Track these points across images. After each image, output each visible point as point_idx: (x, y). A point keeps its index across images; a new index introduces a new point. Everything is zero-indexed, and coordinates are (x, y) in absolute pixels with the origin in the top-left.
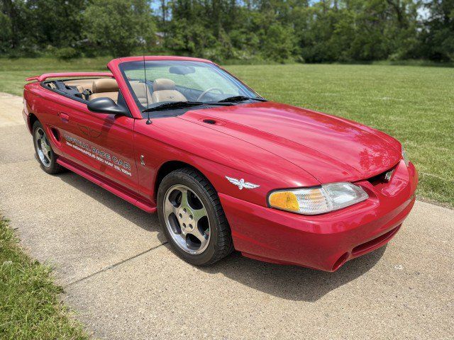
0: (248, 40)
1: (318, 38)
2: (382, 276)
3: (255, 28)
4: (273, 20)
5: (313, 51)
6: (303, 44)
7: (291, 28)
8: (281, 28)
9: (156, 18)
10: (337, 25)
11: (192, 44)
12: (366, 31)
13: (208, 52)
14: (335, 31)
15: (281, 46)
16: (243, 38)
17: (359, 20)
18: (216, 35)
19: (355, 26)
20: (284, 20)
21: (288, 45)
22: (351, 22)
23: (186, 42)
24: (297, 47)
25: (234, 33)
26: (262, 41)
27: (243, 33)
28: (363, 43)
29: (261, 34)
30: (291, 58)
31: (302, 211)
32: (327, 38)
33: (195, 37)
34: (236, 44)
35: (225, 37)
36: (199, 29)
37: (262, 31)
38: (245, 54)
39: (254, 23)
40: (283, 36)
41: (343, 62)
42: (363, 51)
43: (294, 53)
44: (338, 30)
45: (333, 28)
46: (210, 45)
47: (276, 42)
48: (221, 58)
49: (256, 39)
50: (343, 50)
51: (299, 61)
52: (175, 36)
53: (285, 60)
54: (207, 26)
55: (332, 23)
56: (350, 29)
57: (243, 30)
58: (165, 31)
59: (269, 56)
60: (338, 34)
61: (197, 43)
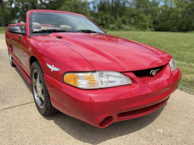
0: (130, 21)
1: (162, 21)
2: (147, 135)
3: (133, 16)
4: (141, 12)
5: (159, 26)
6: (155, 23)
7: (150, 16)
8: (145, 16)
9: (91, 11)
10: (171, 15)
11: (104, 22)
12: (185, 18)
13: (111, 26)
14: (170, 18)
15: (144, 24)
16: (127, 20)
17: (182, 12)
18: (115, 18)
19: (180, 15)
20: (147, 12)
21: (148, 23)
22: (178, 14)
23: (102, 21)
24: (152, 25)
25: (124, 17)
26: (136, 21)
27: (127, 17)
28: (183, 23)
29: (135, 18)
30: (149, 29)
31: (80, 86)
32: (166, 20)
33: (106, 19)
34: (124, 22)
35: (119, 19)
36: (108, 15)
37: (136, 17)
38: (127, 27)
39: (133, 14)
40: (145, 19)
41: (173, 31)
42: (183, 27)
43: (150, 27)
44: (172, 17)
45: (169, 16)
46: (112, 22)
47: (142, 22)
48: (116, 28)
49: (133, 20)
50: (174, 26)
51: (152, 31)
52: (98, 18)
53: (145, 30)
54: (112, 15)
55: (169, 13)
56: (177, 16)
57: (127, 16)
58: (94, 16)
59: (138, 28)
60: (171, 19)
61: (107, 21)
